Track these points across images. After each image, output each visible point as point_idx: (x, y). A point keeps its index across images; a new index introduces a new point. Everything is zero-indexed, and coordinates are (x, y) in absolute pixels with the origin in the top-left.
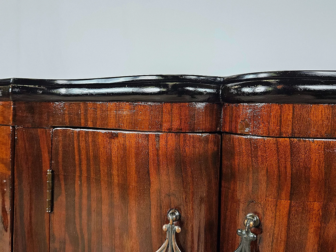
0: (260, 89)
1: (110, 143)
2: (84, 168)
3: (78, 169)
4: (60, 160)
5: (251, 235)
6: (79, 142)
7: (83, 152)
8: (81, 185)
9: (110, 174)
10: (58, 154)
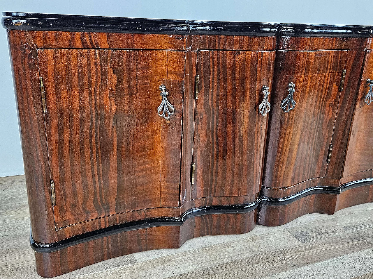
1: (235, 58)
2: (216, 72)
3: (212, 74)
4: (202, 70)
5: (293, 90)
6: (213, 58)
7: (216, 64)
8: (213, 82)
9: (234, 74)
10: (200, 66)
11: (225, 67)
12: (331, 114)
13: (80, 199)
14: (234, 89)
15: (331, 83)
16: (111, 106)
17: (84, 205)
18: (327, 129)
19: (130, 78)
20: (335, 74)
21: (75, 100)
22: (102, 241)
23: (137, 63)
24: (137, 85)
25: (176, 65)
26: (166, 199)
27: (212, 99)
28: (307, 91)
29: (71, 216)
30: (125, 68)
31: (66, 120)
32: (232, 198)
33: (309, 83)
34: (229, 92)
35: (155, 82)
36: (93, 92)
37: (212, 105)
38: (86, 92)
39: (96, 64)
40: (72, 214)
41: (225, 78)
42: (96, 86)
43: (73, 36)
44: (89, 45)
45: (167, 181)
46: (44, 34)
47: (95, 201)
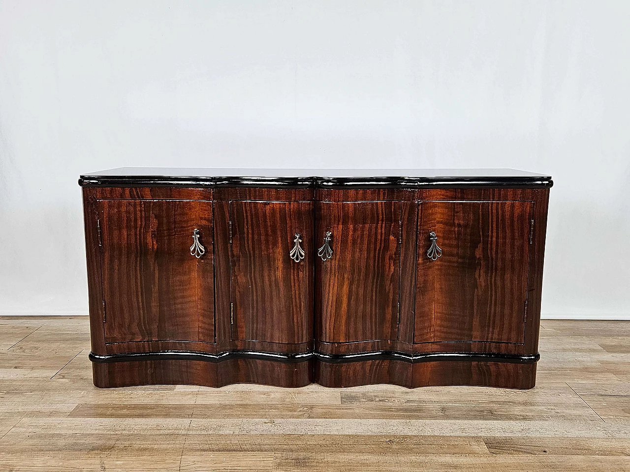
0: (331, 184)
1: (265, 207)
2: (249, 220)
3: (245, 221)
4: (235, 217)
5: (329, 239)
6: (245, 207)
7: (249, 212)
8: (248, 228)
9: (265, 221)
10: (233, 214)
11: (257, 214)
12: (392, 268)
13: (127, 321)
14: (267, 235)
15: (388, 234)
16: (153, 244)
17: (130, 326)
18: (390, 285)
19: (169, 222)
20: (391, 226)
21: (124, 238)
22: (146, 363)
23: (174, 210)
24: (174, 228)
25: (206, 212)
27: (248, 243)
28: (349, 241)
29: (118, 334)
30: (164, 214)
31: (116, 253)
32: (274, 345)
33: (351, 233)
34: (263, 238)
35: (190, 226)
36: (138, 233)
37: (249, 249)
38: (133, 233)
39: (141, 211)
40: (120, 333)
41: (258, 226)
42: (141, 228)
43: (124, 191)
44: (136, 197)
45: (203, 316)
46: (102, 190)
47: (139, 325)
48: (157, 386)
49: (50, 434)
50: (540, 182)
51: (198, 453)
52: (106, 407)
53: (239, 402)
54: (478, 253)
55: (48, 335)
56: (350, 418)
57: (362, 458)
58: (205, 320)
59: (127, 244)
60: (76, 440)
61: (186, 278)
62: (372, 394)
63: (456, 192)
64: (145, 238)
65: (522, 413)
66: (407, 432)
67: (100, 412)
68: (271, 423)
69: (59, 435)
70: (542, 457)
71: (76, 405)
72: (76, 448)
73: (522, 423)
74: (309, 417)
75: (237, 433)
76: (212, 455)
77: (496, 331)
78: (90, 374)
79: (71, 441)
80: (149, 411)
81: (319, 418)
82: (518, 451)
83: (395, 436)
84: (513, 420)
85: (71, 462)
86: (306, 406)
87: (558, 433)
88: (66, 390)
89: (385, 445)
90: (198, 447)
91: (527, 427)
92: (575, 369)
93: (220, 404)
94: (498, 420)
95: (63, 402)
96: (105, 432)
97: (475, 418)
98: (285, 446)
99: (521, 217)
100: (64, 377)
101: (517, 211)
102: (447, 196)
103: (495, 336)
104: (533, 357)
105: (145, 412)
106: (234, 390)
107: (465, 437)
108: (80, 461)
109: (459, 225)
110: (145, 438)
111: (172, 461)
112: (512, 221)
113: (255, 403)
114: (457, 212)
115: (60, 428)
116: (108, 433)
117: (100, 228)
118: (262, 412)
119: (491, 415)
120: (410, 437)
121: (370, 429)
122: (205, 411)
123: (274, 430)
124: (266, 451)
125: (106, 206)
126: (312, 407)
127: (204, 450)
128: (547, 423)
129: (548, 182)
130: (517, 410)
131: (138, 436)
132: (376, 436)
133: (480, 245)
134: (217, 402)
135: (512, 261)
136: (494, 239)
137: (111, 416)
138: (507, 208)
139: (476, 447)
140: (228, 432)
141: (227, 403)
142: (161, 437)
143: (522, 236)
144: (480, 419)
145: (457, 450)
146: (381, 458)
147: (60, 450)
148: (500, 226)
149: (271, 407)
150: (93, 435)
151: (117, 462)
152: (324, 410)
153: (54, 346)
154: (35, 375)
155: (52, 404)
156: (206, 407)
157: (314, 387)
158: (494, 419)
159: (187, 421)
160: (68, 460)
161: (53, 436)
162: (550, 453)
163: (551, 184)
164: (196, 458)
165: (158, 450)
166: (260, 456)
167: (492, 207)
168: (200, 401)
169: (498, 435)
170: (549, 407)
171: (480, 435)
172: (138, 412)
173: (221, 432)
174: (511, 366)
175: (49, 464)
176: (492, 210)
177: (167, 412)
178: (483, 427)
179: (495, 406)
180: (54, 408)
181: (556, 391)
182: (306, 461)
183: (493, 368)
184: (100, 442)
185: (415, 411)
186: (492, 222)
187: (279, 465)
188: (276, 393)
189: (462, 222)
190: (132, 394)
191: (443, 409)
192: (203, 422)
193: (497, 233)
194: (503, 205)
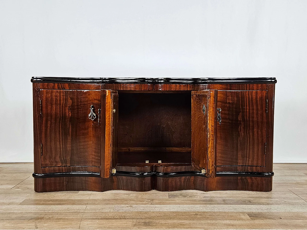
0: (162, 81)
13: (54, 155)
16: (69, 113)
17: (55, 158)
19: (78, 101)
21: (54, 110)
22: (63, 179)
23: (81, 95)
24: (81, 105)
25: (97, 96)
26: (94, 162)
29: (49, 162)
30: (75, 97)
31: (49, 118)
35: (89, 104)
36: (61, 107)
38: (58, 107)
39: (63, 96)
43: (55, 85)
44: (61, 88)
45: (95, 152)
46: (43, 84)
47: (60, 157)
48: (69, 192)
49: (8, 212)
50: (270, 80)
51: (90, 220)
52: (40, 200)
53: (113, 198)
54: (240, 118)
55: (12, 170)
56: (173, 204)
57: (181, 221)
58: (96, 154)
59: (55, 113)
60: (22, 215)
61: (86, 131)
62: (185, 194)
63: (227, 86)
64: (65, 110)
65: (266, 202)
66: (205, 210)
67: (37, 203)
68: (130, 207)
69: (13, 213)
70: (280, 221)
71: (24, 200)
72: (22, 218)
73: (267, 206)
74: (151, 204)
75: (112, 211)
76: (97, 221)
77: (250, 160)
78: (33, 187)
79: (20, 215)
80: (64, 202)
81: (157, 204)
82: (266, 218)
83: (198, 212)
84: (262, 205)
85: (18, 225)
86: (149, 199)
87: (286, 210)
88: (19, 193)
89: (193, 216)
90: (90, 217)
91: (270, 208)
92: (293, 183)
93: (103, 199)
94: (254, 205)
95: (17, 198)
96: (39, 211)
97: (242, 204)
98: (138, 217)
99: (261, 98)
100: (18, 188)
101: (259, 96)
102: (223, 88)
103: (250, 162)
104: (270, 174)
105: (62, 203)
106: (111, 193)
107: (237, 212)
108: (24, 224)
109: (229, 103)
110: (61, 214)
111: (75, 224)
112: (257, 101)
113: (122, 198)
114: (228, 96)
115: (14, 210)
116: (40, 212)
117: (41, 104)
118: (125, 202)
119: (250, 202)
120: (207, 212)
121: (185, 209)
122: (94, 202)
123: (132, 210)
124: (127, 219)
125: (45, 93)
126: (153, 200)
127: (93, 219)
128: (280, 206)
129: (274, 80)
130: (263, 201)
131: (57, 213)
132: (188, 212)
133: (241, 114)
134: (101, 198)
135: (258, 122)
136: (248, 110)
137: (43, 204)
138: (254, 94)
139: (243, 217)
140: (107, 211)
141: (107, 198)
142: (69, 213)
143: (262, 108)
144: (244, 204)
145: (233, 218)
146: (191, 222)
147: (13, 219)
148: (251, 104)
149: (131, 200)
150: (31, 213)
151: (45, 225)
152: (159, 201)
153: (14, 175)
154: (3, 187)
155: (11, 199)
156: (95, 200)
157: (154, 191)
158: (252, 204)
159: (84, 207)
160: (17, 224)
161: (10, 213)
162: (284, 219)
163: (276, 81)
164: (88, 223)
165: (67, 219)
166: (124, 221)
167: (246, 93)
168: (92, 197)
169: (254, 211)
170: (280, 199)
171: (245, 211)
172: (57, 202)
173: (103, 211)
174: (259, 179)
175: (6, 226)
176: (246, 95)
177: (73, 202)
178: (246, 208)
179: (252, 199)
180: (11, 201)
181: (284, 193)
182: (150, 223)
183: (249, 181)
184: (36, 216)
185: (209, 201)
186: (246, 101)
187: (135, 225)
188: (133, 194)
189: (231, 102)
190: (55, 195)
191: (224, 200)
192: (93, 207)
193: (249, 107)
194: (252, 92)
